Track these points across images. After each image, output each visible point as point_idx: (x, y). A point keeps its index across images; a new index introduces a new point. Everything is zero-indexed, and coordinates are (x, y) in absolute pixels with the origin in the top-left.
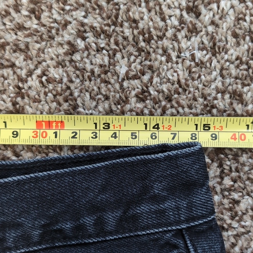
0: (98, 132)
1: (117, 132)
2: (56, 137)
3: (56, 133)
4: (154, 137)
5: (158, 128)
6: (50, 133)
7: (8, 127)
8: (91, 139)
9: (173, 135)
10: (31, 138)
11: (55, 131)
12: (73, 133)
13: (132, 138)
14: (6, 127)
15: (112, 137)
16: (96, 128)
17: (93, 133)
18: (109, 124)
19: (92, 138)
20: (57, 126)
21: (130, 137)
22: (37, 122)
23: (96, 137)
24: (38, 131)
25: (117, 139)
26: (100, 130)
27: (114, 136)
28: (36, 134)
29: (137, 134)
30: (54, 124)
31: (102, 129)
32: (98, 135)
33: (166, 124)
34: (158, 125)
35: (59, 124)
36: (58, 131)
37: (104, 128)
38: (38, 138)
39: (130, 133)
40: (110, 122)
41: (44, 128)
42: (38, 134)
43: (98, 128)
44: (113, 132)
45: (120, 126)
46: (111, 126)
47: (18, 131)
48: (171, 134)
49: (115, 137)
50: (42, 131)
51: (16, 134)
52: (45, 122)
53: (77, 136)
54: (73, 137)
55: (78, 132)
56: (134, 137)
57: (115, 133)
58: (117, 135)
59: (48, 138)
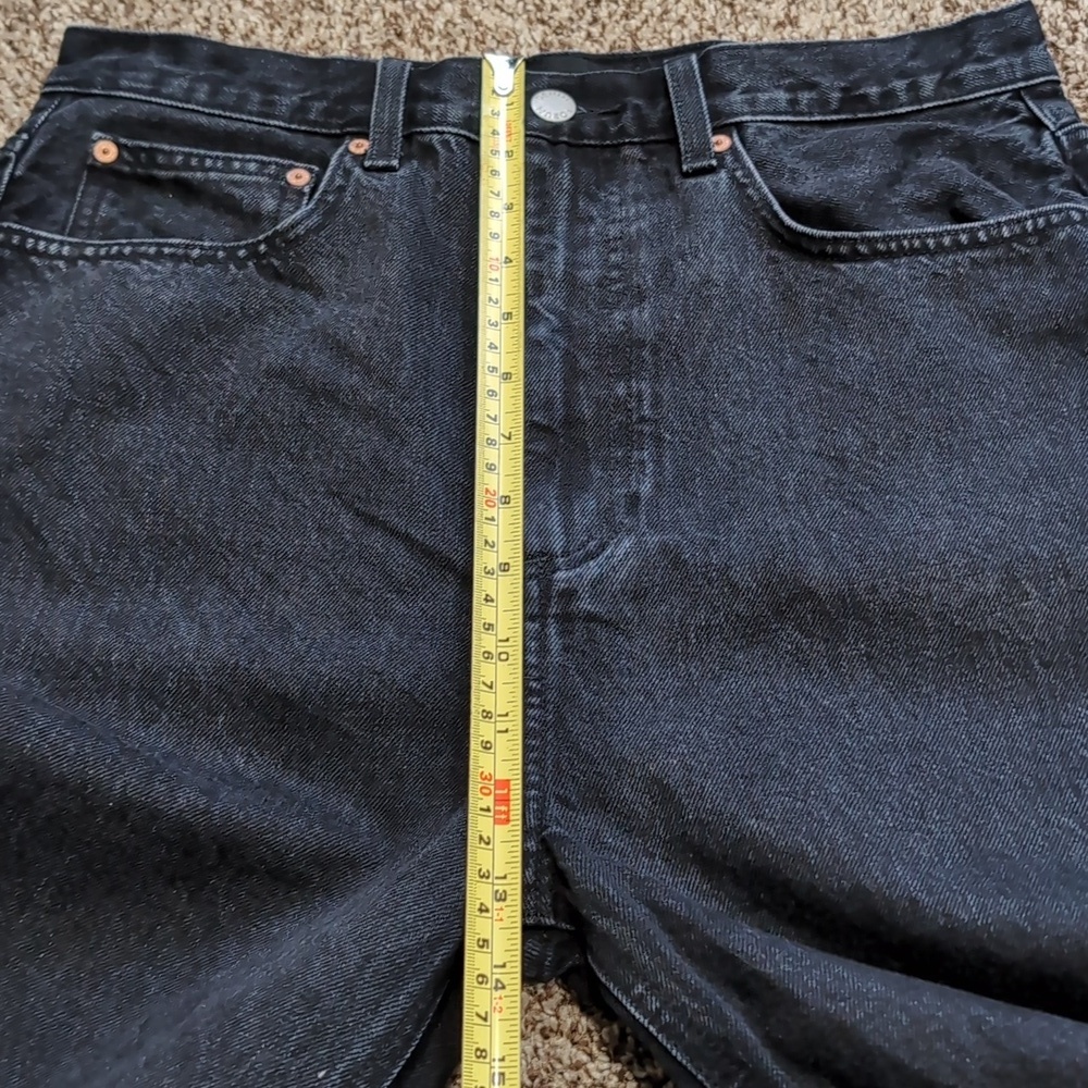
0: (490, 880)
1: (489, 915)
2: (482, 809)
3: (488, 810)
4: (480, 979)
5: (496, 988)
6: (489, 801)
7: (498, 735)
8: (478, 867)
9: (483, 1015)
10: (481, 770)
11: (492, 808)
12: (488, 838)
13: (479, 940)
14: (499, 732)
15: (482, 904)
16: (497, 878)
17: (488, 871)
18: (505, 900)
19: (480, 870)
20: (501, 812)
21: (482, 937)
22: (508, 781)
23: (482, 877)
24: (492, 782)
25: (478, 913)
26: (493, 884)
27: (483, 908)
28: (486, 778)
29: (485, 950)
30: (503, 808)
31: (496, 888)
32: (484, 880)
33: (505, 1003)
34: (503, 987)
35: (503, 817)
36: (491, 814)
37: (497, 891)
38: (480, 780)
39: (488, 937)
40: (508, 902)
41: (497, 792)
42: (486, 782)
43: (496, 881)
44: (490, 907)
45: (501, 920)
46: (501, 904)
47: (492, 751)
48: (486, 1013)
49: (481, 910)
50: (492, 788)
51: (487, 746)
52: (508, 794)
53: (483, 845)
54: (481, 838)
55: (490, 847)
56: (481, 943)
57: (487, 911)
58: (484, 914)
59: (480, 796)
